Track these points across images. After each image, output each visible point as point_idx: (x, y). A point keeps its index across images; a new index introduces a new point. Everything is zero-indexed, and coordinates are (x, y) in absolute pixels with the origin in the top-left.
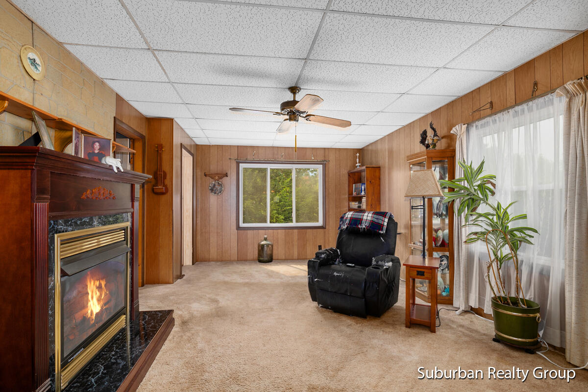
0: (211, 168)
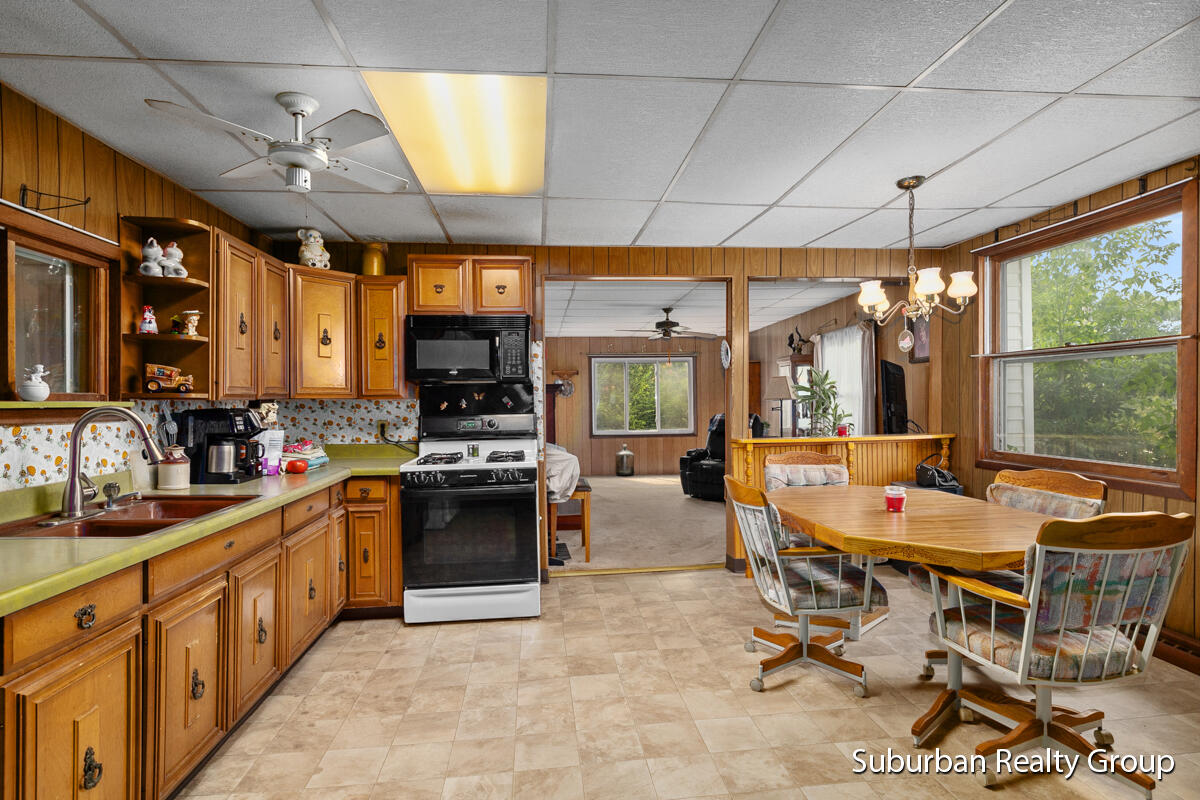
0: (559, 364)
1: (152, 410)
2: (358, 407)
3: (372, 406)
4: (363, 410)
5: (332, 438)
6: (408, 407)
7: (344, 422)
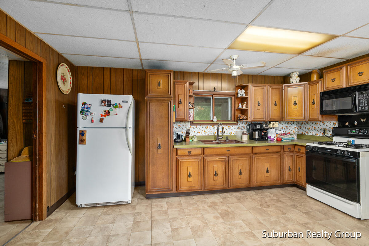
1: (245, 123)
2: (317, 123)
3: (321, 123)
4: (318, 124)
5: (310, 133)
6: (333, 124)
7: (313, 129)
